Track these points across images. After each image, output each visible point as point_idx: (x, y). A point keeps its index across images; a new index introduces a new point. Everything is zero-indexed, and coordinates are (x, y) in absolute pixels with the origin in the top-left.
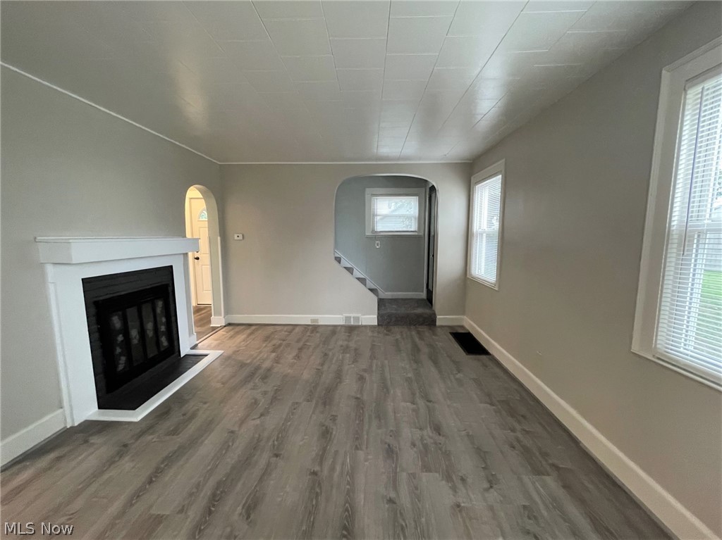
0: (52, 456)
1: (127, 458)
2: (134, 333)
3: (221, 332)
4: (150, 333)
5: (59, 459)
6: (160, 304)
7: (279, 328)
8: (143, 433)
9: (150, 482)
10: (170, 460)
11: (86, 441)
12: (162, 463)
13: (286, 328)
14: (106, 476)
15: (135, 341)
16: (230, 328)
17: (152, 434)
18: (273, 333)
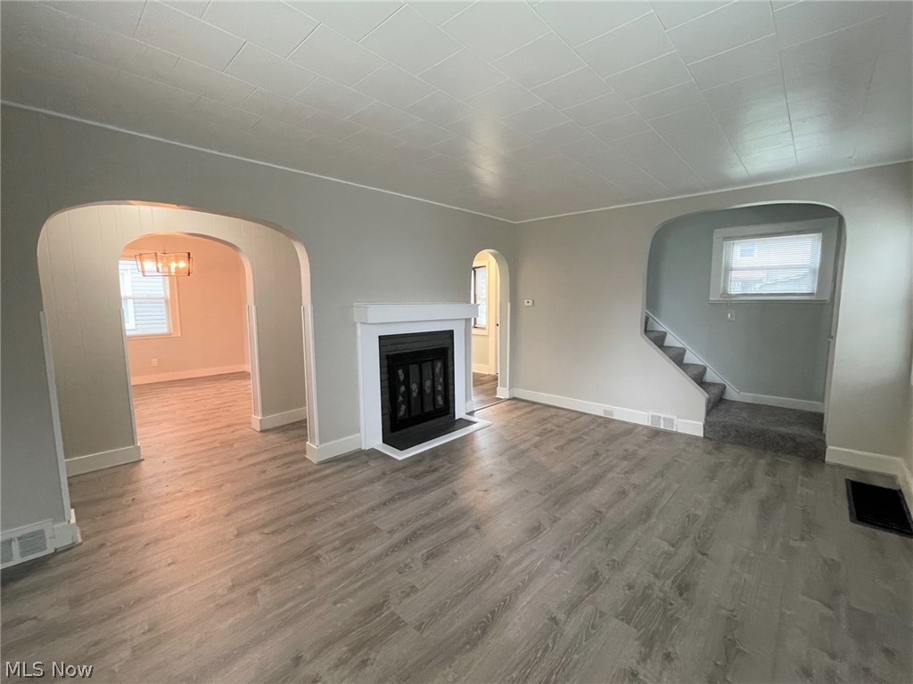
0: (347, 464)
1: (380, 483)
2: (414, 387)
3: (502, 405)
4: (428, 389)
5: (349, 467)
6: (439, 365)
7: (562, 413)
8: (399, 470)
9: (385, 504)
10: (403, 495)
11: (367, 462)
12: (397, 495)
13: (570, 415)
14: (364, 489)
15: (414, 394)
16: (513, 402)
17: (403, 473)
18: (552, 416)
